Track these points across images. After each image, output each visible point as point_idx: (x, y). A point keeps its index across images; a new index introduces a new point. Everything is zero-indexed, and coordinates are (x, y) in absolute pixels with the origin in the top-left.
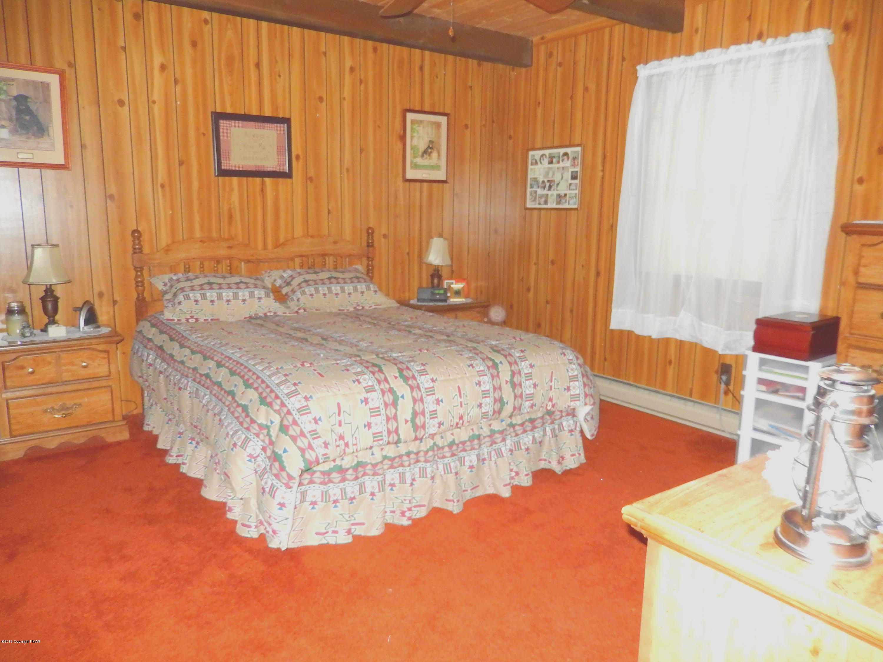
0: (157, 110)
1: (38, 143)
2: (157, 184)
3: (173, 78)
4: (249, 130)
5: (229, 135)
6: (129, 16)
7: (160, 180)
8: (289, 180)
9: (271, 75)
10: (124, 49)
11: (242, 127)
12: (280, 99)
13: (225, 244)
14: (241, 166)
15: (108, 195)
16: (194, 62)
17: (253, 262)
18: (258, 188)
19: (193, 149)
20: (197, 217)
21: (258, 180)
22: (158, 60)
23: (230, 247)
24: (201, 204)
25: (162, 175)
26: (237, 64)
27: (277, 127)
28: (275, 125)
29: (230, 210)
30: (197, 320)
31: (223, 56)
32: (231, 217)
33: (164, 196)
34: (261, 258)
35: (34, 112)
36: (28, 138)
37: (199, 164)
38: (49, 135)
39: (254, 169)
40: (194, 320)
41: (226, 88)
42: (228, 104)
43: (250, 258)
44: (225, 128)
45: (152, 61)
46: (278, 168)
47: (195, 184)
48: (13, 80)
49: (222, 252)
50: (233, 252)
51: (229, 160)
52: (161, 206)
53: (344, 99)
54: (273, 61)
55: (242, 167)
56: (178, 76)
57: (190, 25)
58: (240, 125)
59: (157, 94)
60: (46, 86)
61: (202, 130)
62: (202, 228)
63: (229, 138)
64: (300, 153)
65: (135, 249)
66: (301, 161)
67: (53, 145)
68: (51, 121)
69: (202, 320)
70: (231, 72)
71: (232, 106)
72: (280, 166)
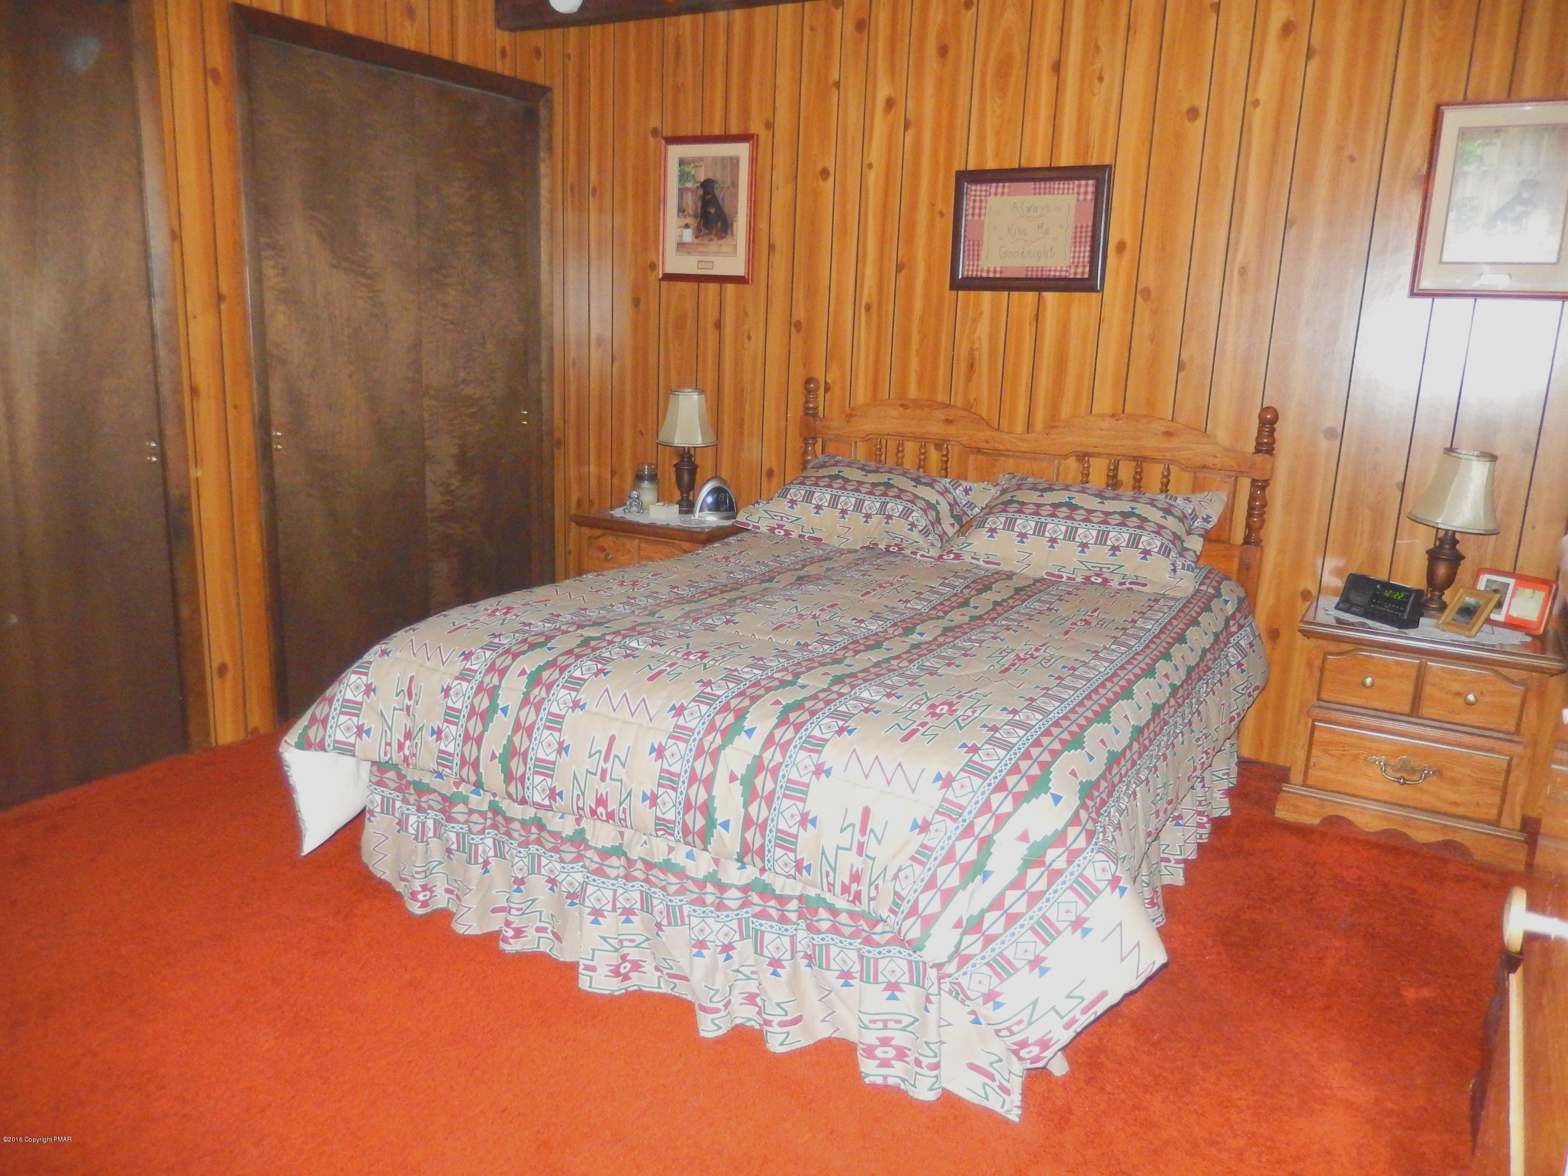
0: (873, 178)
1: (720, 246)
2: (861, 303)
3: (903, 120)
4: (1018, 199)
5: (983, 211)
6: (850, 28)
7: (865, 299)
8: (1094, 295)
9: (1082, 78)
10: (837, 84)
11: (1009, 194)
12: (1095, 128)
13: (940, 415)
14: (998, 269)
15: (793, 321)
16: (940, 82)
17: (988, 454)
18: (1029, 313)
19: (921, 242)
20: (914, 364)
21: (1031, 296)
22: (883, 92)
23: (948, 421)
24: (923, 338)
25: (868, 292)
26: (1017, 70)
27: (1079, 186)
28: (1076, 182)
29: (972, 351)
30: (787, 533)
31: (991, 63)
32: (971, 366)
33: (868, 324)
34: (1001, 447)
35: (720, 199)
36: (711, 240)
37: (929, 269)
38: (732, 234)
39: (1023, 275)
40: (783, 533)
41: (989, 122)
42: (990, 154)
43: (982, 445)
44: (978, 198)
45: (874, 97)
46: (1073, 270)
47: (918, 305)
48: (701, 159)
49: (935, 428)
50: (952, 430)
51: (978, 260)
52: (863, 339)
53: (1256, 103)
54: (1091, 48)
55: (1001, 272)
56: (911, 115)
57: (940, 18)
58: (1006, 190)
59: (876, 154)
60: (734, 162)
61: (940, 206)
62: (920, 383)
63: (982, 218)
64: (1128, 238)
65: (807, 409)
66: (1127, 255)
67: (735, 246)
68: (736, 213)
69: (794, 535)
70: (1002, 90)
71: (997, 154)
72: (1077, 267)
